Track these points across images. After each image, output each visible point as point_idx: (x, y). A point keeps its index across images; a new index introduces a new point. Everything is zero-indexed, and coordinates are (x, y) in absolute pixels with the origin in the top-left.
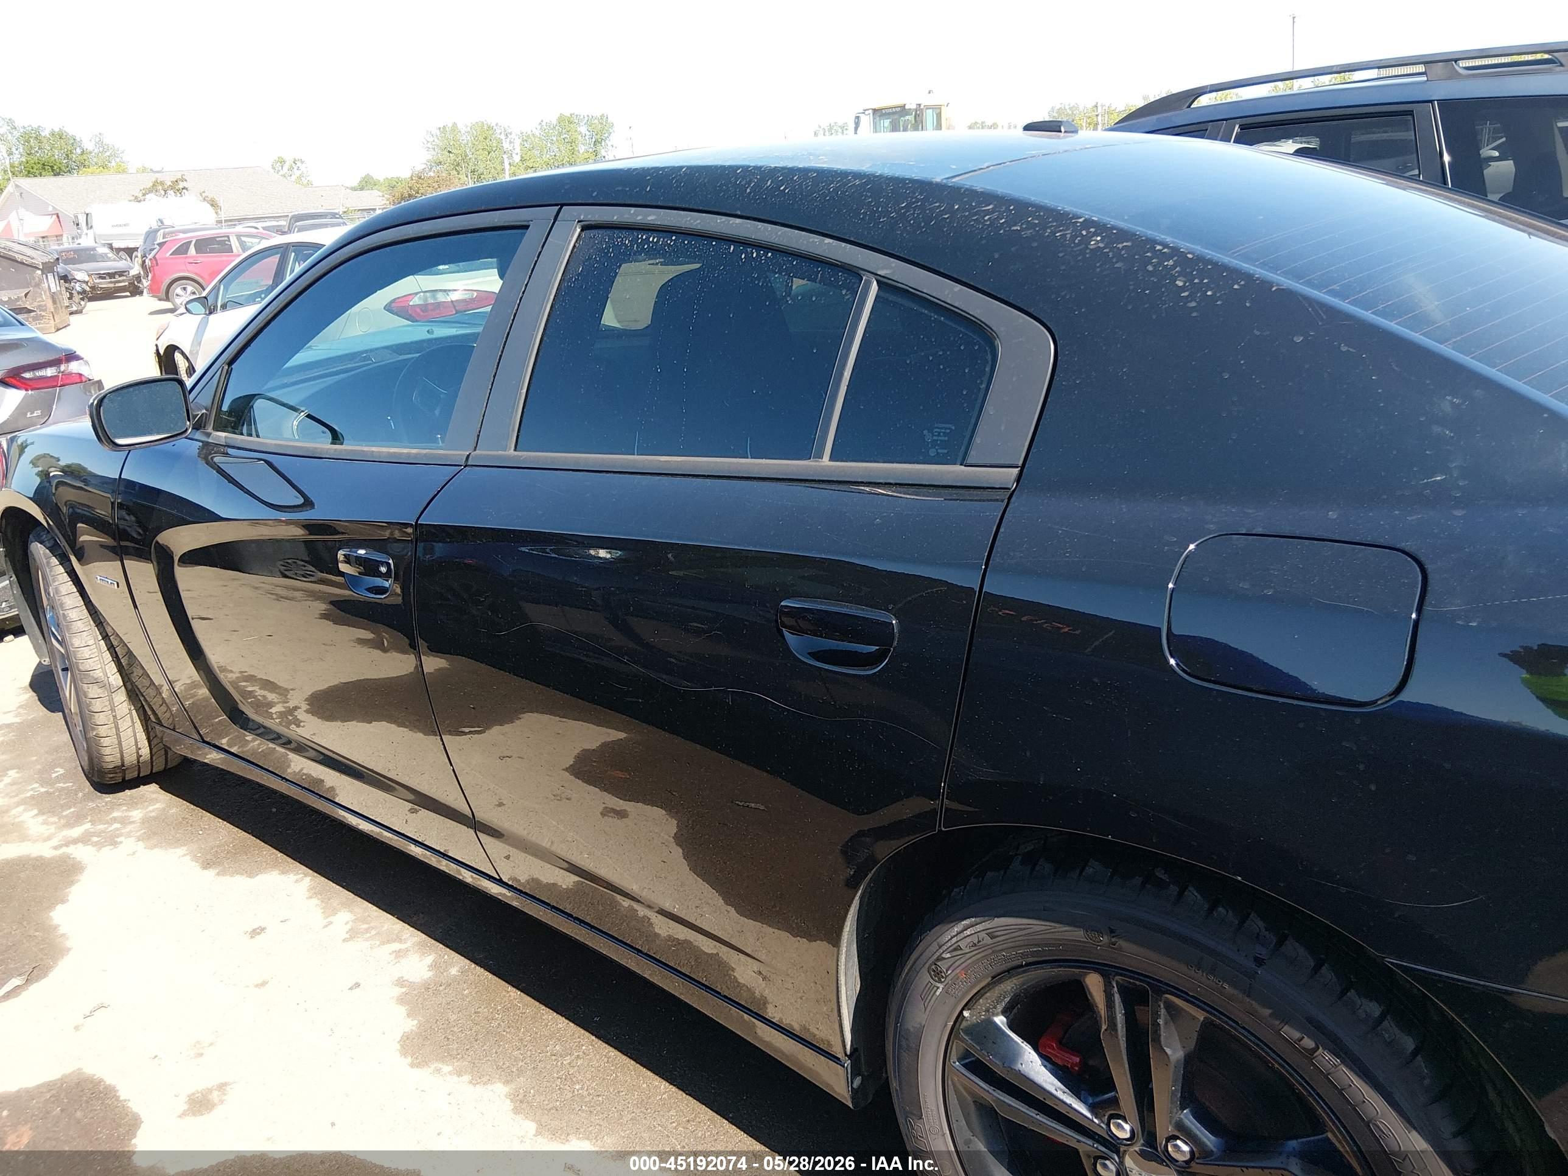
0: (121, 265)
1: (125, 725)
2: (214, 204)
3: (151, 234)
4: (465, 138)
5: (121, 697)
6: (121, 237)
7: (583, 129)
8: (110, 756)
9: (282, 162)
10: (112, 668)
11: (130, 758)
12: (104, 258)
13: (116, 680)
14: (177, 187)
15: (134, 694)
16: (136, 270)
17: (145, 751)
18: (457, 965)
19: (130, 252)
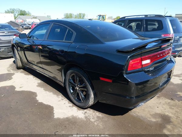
0: (29, 26)
1: (20, 63)
2: (40, 20)
3: (32, 23)
4: (69, 15)
5: (20, 61)
6: (29, 23)
7: (82, 15)
8: (18, 66)
9: (48, 16)
10: (19, 58)
11: (20, 66)
12: (27, 25)
13: (20, 59)
14: (36, 18)
15: (21, 61)
16: (30, 26)
17: (21, 66)
18: (42, 82)
19: (30, 24)
